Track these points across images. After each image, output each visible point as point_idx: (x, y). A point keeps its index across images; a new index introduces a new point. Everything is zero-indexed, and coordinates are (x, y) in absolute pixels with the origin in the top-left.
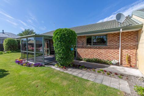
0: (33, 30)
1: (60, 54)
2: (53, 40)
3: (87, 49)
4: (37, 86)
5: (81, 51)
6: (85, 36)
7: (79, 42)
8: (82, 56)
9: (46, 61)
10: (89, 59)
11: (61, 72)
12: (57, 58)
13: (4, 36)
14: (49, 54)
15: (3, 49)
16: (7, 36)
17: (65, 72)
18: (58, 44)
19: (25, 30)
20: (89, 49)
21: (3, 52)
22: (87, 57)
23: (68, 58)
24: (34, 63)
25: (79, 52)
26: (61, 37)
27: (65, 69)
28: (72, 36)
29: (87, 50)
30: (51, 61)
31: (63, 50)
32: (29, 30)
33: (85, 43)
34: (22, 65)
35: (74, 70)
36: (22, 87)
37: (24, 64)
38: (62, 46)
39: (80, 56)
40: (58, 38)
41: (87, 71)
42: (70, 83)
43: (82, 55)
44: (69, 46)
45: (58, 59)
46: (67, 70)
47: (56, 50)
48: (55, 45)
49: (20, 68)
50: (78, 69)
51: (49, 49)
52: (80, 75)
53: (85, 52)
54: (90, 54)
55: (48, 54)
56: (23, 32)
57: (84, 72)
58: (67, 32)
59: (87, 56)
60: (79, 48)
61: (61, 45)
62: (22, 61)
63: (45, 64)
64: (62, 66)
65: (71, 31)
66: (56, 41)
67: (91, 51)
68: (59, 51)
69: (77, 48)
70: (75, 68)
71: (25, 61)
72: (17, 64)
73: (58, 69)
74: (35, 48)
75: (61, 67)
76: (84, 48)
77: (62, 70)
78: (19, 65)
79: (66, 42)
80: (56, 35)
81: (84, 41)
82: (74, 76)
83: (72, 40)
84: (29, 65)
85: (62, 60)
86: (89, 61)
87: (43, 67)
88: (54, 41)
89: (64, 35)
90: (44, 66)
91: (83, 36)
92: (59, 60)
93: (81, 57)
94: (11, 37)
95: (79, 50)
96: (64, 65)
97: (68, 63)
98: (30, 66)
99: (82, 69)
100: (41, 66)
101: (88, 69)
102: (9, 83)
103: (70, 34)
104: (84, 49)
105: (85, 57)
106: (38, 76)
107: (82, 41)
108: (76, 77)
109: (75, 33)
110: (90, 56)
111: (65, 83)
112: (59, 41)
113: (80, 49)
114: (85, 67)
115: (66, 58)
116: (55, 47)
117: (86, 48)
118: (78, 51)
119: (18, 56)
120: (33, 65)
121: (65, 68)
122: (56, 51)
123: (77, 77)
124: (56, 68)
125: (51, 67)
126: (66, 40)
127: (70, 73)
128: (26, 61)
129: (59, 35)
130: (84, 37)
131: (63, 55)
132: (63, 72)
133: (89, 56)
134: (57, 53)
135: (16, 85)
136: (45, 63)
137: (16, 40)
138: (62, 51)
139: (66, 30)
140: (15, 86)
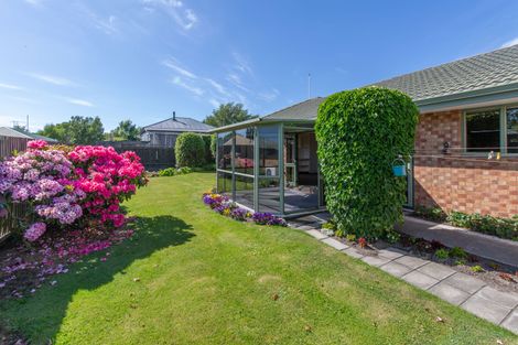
0: (241, 106)
1: (345, 187)
2: (318, 134)
3: (469, 171)
4: (277, 298)
5: (436, 177)
6: (456, 112)
7: (425, 141)
8: (442, 201)
9: (288, 208)
10: (485, 221)
11: (351, 259)
12: (334, 202)
13: (175, 126)
14: (293, 183)
15: (174, 161)
16: (182, 126)
17: (370, 261)
18: (337, 150)
19: (222, 106)
20: (486, 172)
21: (175, 171)
22: (476, 210)
23: (380, 207)
24: (253, 211)
25: (422, 182)
26: (348, 123)
27: (367, 251)
28: (395, 115)
29: (472, 176)
30: (306, 208)
31: (359, 172)
32: (229, 105)
33: (457, 144)
34: (222, 213)
35: (410, 261)
36: (231, 286)
37: (227, 211)
38: (353, 158)
39: (433, 201)
40: (336, 126)
41: (486, 279)
42: (406, 318)
43: (441, 197)
44: (384, 158)
45: (335, 208)
46: (376, 255)
47: (326, 171)
48: (323, 154)
49: (216, 221)
50: (431, 259)
51: (293, 165)
52: (450, 294)
53: (457, 183)
54: (495, 196)
55: (291, 183)
56: (216, 115)
57: (469, 281)
58: (377, 102)
59: (471, 201)
60: (423, 164)
61: (350, 152)
62: (219, 200)
63: (287, 219)
64: (353, 237)
65: (395, 97)
66: (328, 140)
67: (495, 182)
68: (340, 175)
69: (413, 165)
70: (415, 254)
71: (227, 200)
72: (209, 207)
73: (337, 245)
74: (256, 162)
75: (349, 237)
76: (449, 164)
77: (353, 252)
78: (214, 211)
79: (373, 142)
80: (329, 116)
81: (450, 132)
82: (415, 288)
83: (400, 133)
84: (241, 217)
85: (355, 211)
86: (483, 226)
87: (280, 230)
88: (320, 139)
89: (364, 113)
90: (284, 226)
91: (444, 113)
92: (341, 209)
93: (437, 207)
94: (191, 130)
95: (423, 175)
96: (362, 231)
97: (377, 225)
98: (242, 220)
99: (451, 264)
100: (276, 223)
101: (491, 268)
102: (197, 263)
103: (389, 111)
104: (455, 171)
105: (462, 208)
106: (272, 258)
107: (443, 136)
108: (430, 296)
109: (410, 104)
110: (494, 205)
111: (380, 313)
112: (343, 139)
113: (429, 169)
114: (472, 260)
115: (372, 204)
116: (326, 162)
117: (463, 164)
118: (416, 176)
119: (207, 183)
120: (251, 216)
121: (366, 247)
122: (329, 174)
123: (436, 297)
124: (326, 239)
125: (309, 232)
126: (372, 133)
127: (394, 271)
128: (231, 201)
129: (341, 115)
130: (452, 116)
131: (357, 193)
132: (359, 261)
133: (486, 204)
134: (332, 183)
135: (217, 277)
136: (285, 213)
137: (201, 135)
138: (354, 176)
139: (370, 93)
140: (213, 278)
